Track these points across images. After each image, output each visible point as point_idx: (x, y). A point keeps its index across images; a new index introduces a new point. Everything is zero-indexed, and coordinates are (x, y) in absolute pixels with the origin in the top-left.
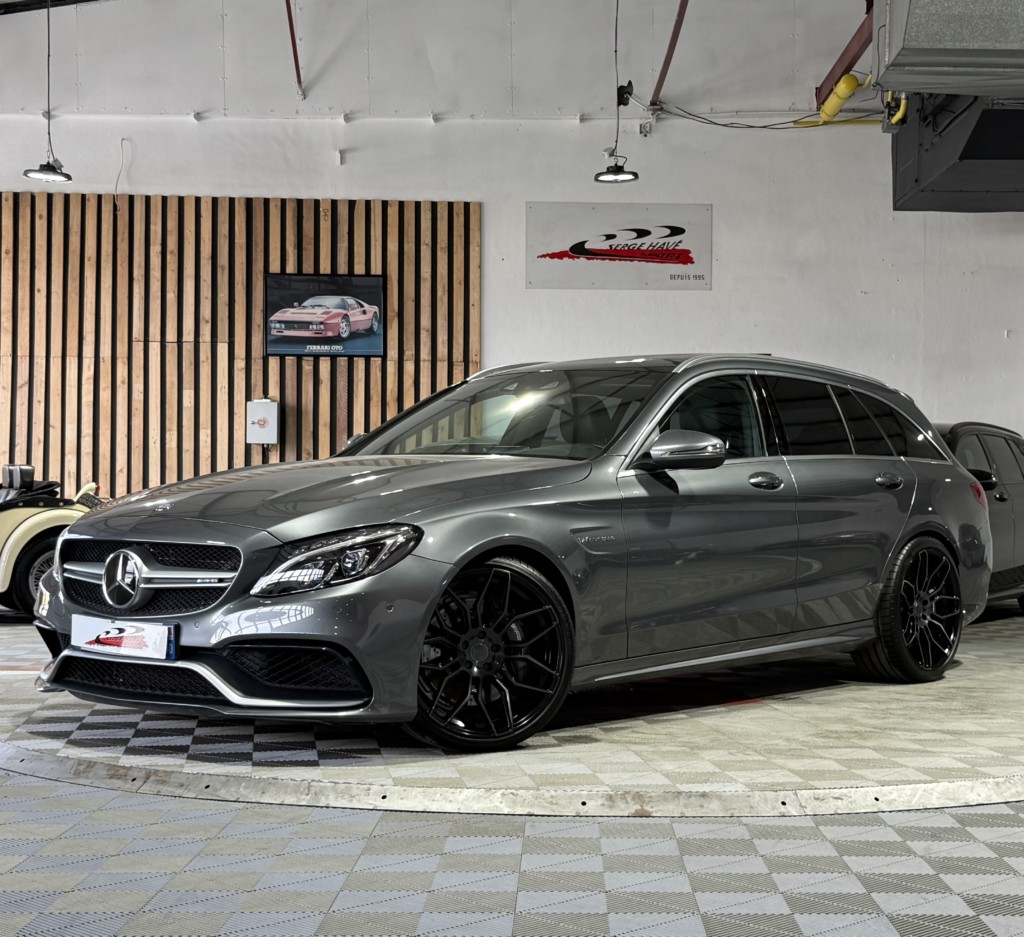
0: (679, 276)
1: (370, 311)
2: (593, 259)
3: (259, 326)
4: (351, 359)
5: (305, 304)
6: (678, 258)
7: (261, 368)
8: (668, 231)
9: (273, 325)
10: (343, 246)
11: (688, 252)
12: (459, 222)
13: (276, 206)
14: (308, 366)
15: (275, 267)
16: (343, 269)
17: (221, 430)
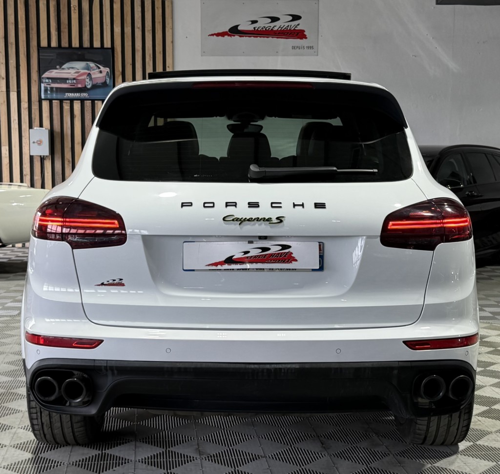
0: (297, 47)
1: (105, 71)
2: (243, 36)
3: (35, 81)
4: (93, 101)
5: (63, 67)
6: (297, 35)
7: (38, 108)
8: (291, 18)
9: (44, 81)
10: (86, 29)
11: (304, 31)
12: (159, 12)
13: (43, 4)
14: (66, 107)
15: (44, 43)
16: (86, 44)
17: (15, 147)
